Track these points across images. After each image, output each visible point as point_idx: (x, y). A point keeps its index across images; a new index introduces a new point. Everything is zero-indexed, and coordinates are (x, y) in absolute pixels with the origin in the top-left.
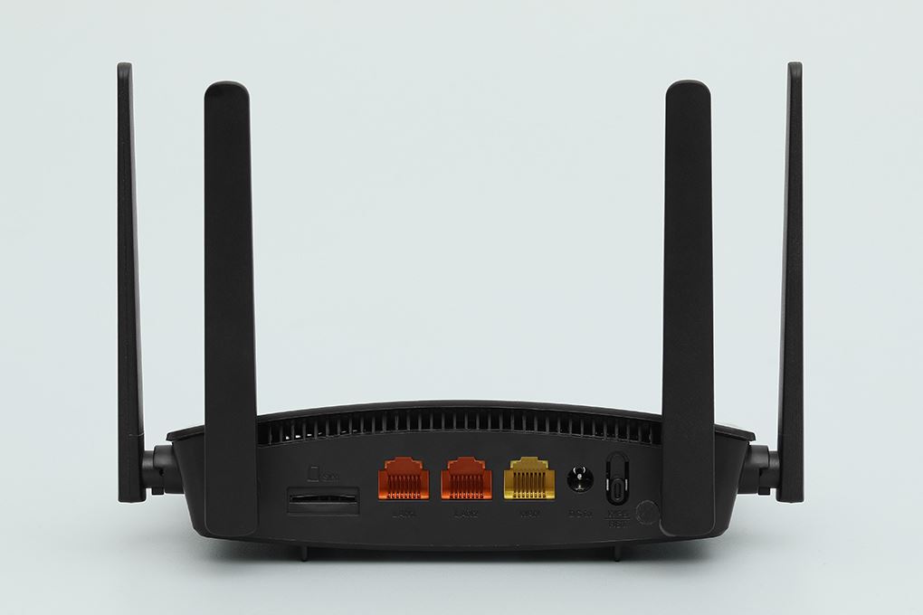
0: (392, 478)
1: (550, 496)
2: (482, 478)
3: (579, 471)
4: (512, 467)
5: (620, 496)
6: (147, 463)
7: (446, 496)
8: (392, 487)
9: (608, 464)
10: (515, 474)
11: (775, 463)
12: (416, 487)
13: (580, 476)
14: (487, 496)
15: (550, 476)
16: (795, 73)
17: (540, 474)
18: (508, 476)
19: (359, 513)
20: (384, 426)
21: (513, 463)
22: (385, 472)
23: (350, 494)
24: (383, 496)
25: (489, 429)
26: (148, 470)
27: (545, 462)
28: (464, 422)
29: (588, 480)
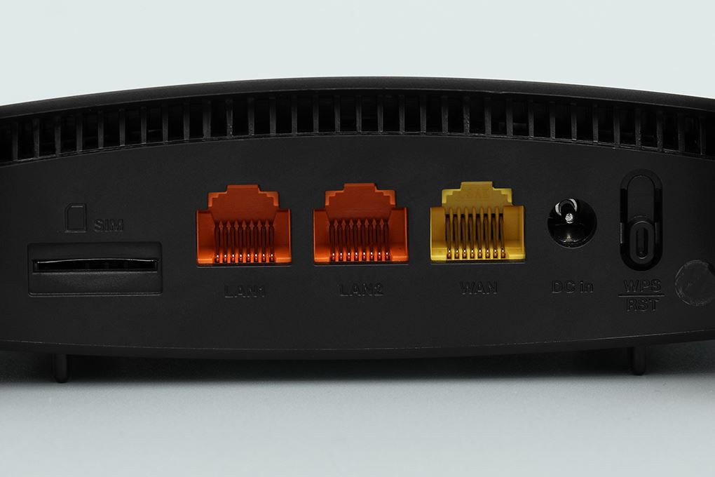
0: (221, 226)
1: (515, 254)
2: (386, 225)
3: (567, 209)
4: (444, 201)
5: (645, 253)
7: (322, 258)
8: (220, 242)
9: (624, 194)
10: (447, 216)
12: (267, 241)
13: (569, 218)
14: (398, 257)
15: (515, 219)
17: (493, 216)
18: (437, 219)
19: (161, 291)
20: (207, 130)
21: (447, 194)
22: (210, 215)
23: (146, 256)
24: (206, 259)
25: (402, 132)
27: (506, 193)
28: (355, 120)
29: (586, 224)
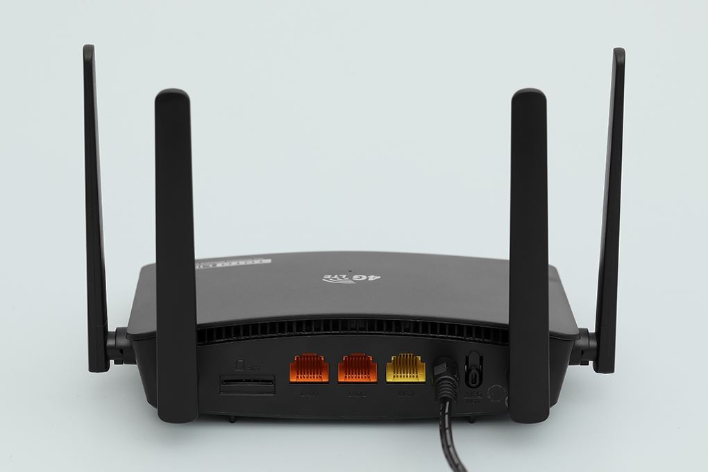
1: (422, 380)
4: (392, 360)
6: (111, 343)
7: (342, 380)
9: (467, 359)
11: (593, 343)
14: (373, 380)
16: (619, 61)
19: (274, 393)
21: (394, 358)
22: (294, 363)
24: (294, 380)
26: (112, 348)
27: (418, 357)
